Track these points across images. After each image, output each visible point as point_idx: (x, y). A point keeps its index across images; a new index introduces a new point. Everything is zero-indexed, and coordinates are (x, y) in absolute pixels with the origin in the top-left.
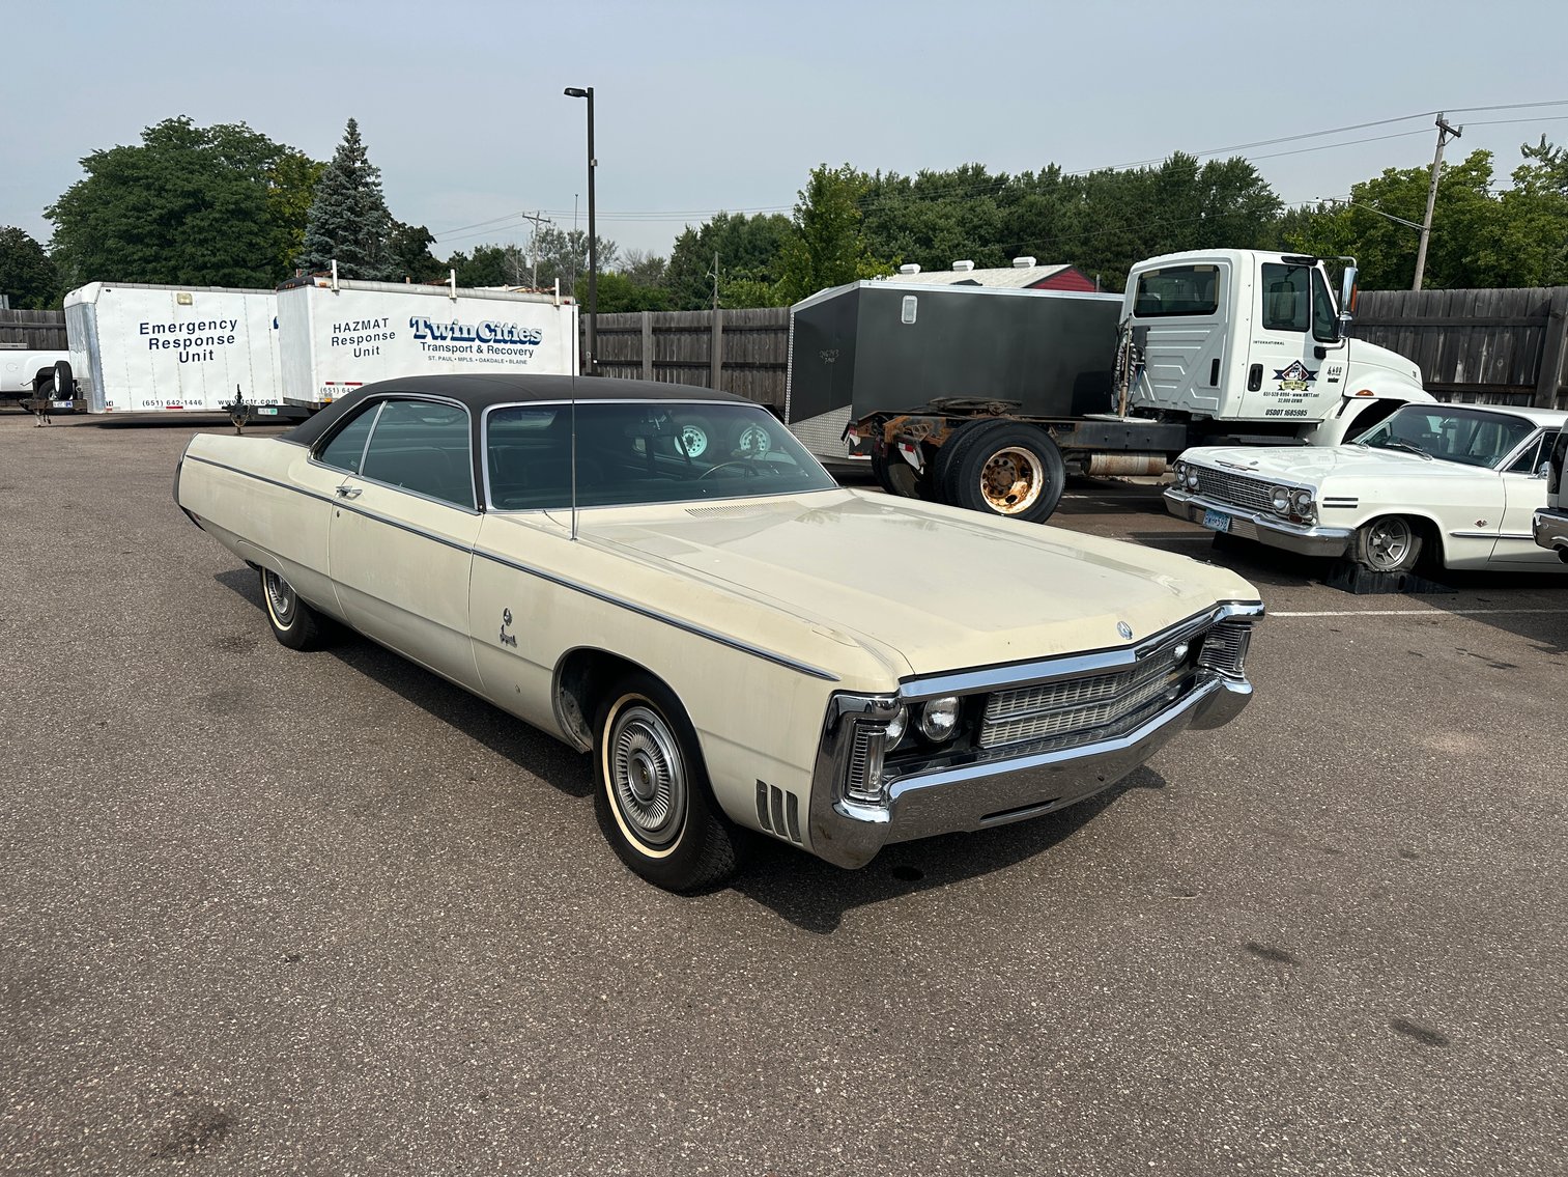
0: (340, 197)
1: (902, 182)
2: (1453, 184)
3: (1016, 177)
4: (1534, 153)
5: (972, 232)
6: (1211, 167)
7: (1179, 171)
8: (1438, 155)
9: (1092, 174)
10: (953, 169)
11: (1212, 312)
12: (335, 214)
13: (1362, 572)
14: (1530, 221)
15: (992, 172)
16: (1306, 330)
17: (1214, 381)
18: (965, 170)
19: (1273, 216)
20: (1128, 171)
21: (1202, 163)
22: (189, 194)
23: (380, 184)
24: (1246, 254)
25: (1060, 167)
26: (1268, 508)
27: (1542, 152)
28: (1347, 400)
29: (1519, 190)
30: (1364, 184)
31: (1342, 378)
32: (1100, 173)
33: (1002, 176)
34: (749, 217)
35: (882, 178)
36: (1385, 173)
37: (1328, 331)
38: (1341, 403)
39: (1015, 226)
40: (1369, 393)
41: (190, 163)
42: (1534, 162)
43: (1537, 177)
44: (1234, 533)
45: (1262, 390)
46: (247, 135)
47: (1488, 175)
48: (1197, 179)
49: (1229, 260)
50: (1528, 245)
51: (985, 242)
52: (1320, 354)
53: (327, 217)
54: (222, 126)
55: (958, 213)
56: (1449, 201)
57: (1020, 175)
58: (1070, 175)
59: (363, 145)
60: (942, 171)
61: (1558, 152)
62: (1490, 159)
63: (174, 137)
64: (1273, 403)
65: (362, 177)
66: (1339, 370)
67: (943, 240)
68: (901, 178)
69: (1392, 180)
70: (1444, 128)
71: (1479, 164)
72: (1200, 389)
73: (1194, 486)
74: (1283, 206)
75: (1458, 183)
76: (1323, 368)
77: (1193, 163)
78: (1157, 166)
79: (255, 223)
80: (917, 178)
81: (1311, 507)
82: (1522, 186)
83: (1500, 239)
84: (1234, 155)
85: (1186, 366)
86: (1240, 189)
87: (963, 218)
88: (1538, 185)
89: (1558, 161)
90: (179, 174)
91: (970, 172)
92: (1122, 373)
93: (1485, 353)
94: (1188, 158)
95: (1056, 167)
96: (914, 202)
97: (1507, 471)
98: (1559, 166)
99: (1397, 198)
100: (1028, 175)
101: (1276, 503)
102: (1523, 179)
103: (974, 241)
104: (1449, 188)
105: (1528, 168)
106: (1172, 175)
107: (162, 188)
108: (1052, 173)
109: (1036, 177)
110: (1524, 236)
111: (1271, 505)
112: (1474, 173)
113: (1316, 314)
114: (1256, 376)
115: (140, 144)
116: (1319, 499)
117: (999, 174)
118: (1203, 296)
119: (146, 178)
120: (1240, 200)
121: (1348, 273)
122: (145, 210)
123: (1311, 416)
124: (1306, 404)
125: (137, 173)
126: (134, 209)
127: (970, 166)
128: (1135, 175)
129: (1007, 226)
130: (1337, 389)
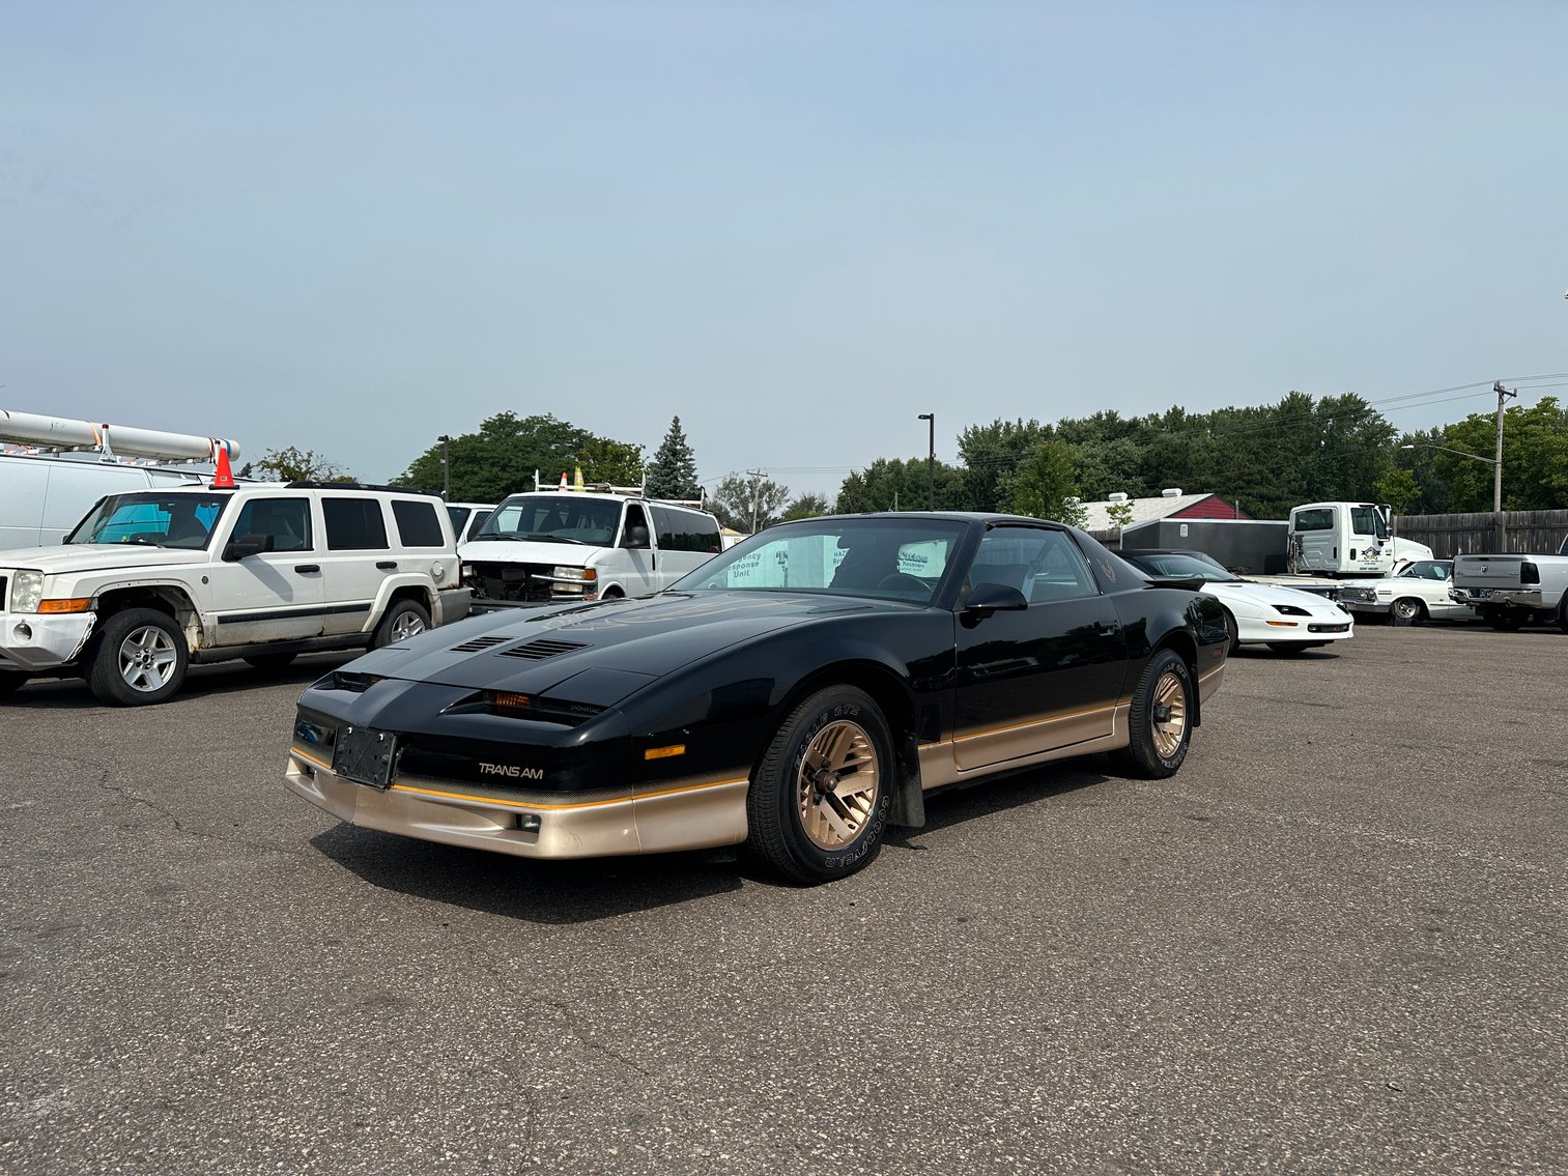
0: (668, 470)
1: (1044, 429)
2: (1528, 423)
5: (1115, 467)
9: (1213, 412)
10: (1088, 416)
11: (1330, 528)
13: (1397, 618)
15: (1125, 417)
16: (1373, 534)
17: (1335, 556)
18: (1100, 416)
19: (1390, 441)
23: (693, 460)
24: (1343, 504)
25: (1183, 408)
26: (1358, 597)
28: (1396, 563)
30: (1454, 424)
31: (1393, 553)
32: (1221, 411)
33: (1134, 418)
34: (905, 462)
35: (1024, 425)
36: (1469, 417)
37: (1382, 534)
38: (1393, 564)
39: (1154, 462)
40: (1406, 559)
45: (1357, 559)
48: (1313, 413)
49: (1336, 507)
51: (1128, 476)
52: (1381, 544)
56: (1526, 437)
57: (1147, 417)
58: (1192, 414)
59: (682, 434)
60: (1080, 418)
62: (1557, 402)
63: (502, 425)
64: (1363, 565)
65: (683, 455)
66: (1391, 551)
67: (1090, 475)
68: (1043, 425)
69: (1475, 423)
70: (1502, 392)
71: (1547, 406)
72: (1329, 560)
75: (1531, 423)
76: (1383, 550)
77: (1308, 399)
78: (1275, 402)
80: (1058, 425)
81: (1375, 594)
85: (1323, 551)
86: (1355, 420)
87: (1106, 456)
91: (1104, 417)
92: (1293, 556)
95: (1179, 408)
100: (1154, 417)
101: (1362, 595)
104: (1524, 426)
108: (1176, 414)
109: (1161, 417)
111: (1360, 596)
113: (1377, 527)
114: (1353, 554)
116: (1376, 591)
117: (1131, 417)
118: (1325, 521)
119: (492, 457)
120: (1356, 429)
121: (1388, 511)
122: (494, 481)
123: (1380, 570)
124: (1377, 565)
125: (485, 454)
126: (486, 481)
127: (1103, 413)
128: (1256, 412)
129: (1146, 461)
130: (1391, 558)
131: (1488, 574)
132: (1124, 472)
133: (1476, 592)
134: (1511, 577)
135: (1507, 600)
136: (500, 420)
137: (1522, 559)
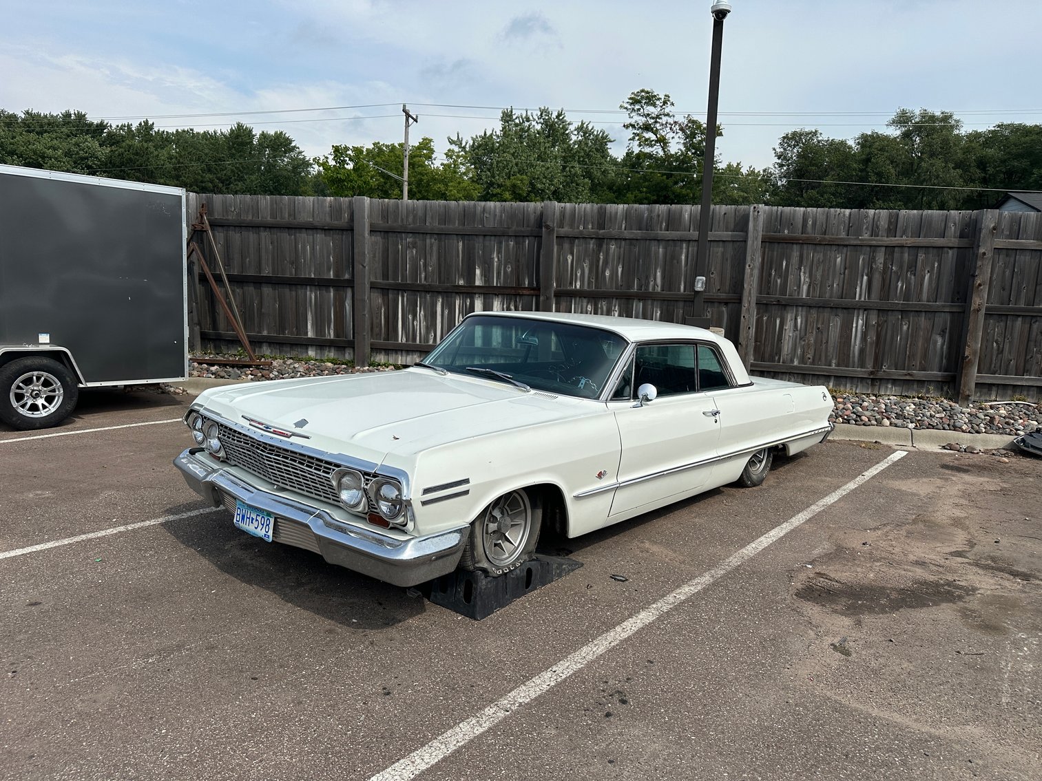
3: (116, 126)
4: (454, 142)
6: (263, 135)
7: (240, 136)
8: (405, 136)
10: (57, 113)
13: (483, 583)
19: (308, 173)
20: (205, 132)
25: (153, 124)
27: (458, 142)
29: (449, 165)
33: (104, 122)
42: (456, 148)
43: (458, 157)
44: (283, 539)
47: (433, 153)
48: (255, 143)
57: (119, 125)
58: (161, 130)
61: (466, 143)
70: (408, 116)
71: (426, 144)
73: (218, 452)
77: (251, 131)
78: (226, 130)
81: (401, 505)
82: (451, 161)
84: (278, 130)
86: (285, 152)
87: (69, 151)
88: (459, 161)
89: (467, 149)
91: (73, 117)
93: (496, 260)
94: (247, 128)
95: (150, 123)
96: (21, 134)
97: (611, 400)
98: (468, 152)
100: (129, 126)
102: (451, 157)
104: (414, 158)
105: (453, 151)
106: (237, 136)
108: (146, 127)
109: (133, 128)
112: (425, 152)
116: (413, 492)
117: (100, 121)
120: (286, 160)
127: (72, 112)
129: (109, 159)
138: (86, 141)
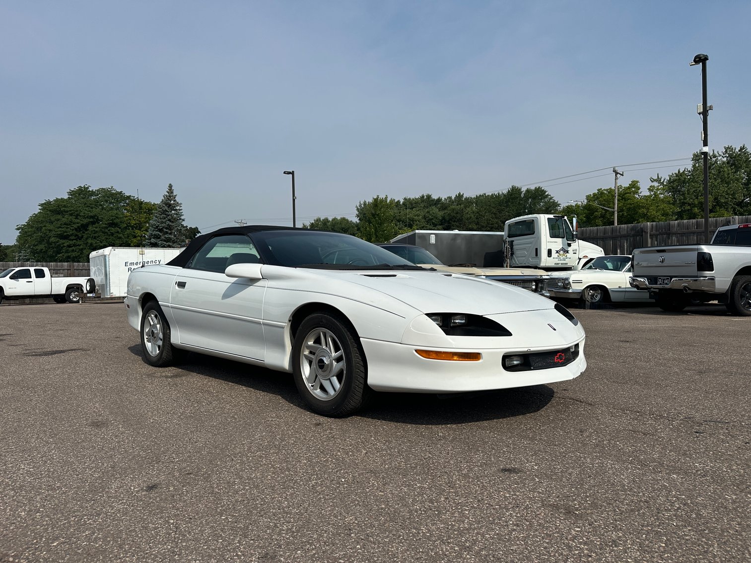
0: (165, 216)
1: (397, 202)
2: (626, 193)
3: (445, 199)
4: (655, 180)
6: (528, 191)
7: (514, 193)
8: (616, 183)
9: (477, 196)
10: (418, 196)
11: (533, 234)
12: (162, 223)
13: (587, 303)
14: (657, 207)
15: (435, 197)
16: (564, 238)
17: (537, 255)
18: (423, 197)
21: (524, 189)
22: (92, 217)
23: (181, 210)
24: (542, 216)
26: (556, 286)
27: (658, 180)
28: (580, 259)
29: (651, 196)
30: (591, 195)
31: (577, 252)
32: (480, 196)
33: (439, 198)
34: (330, 219)
36: (598, 190)
37: (571, 237)
38: (578, 260)
39: (447, 218)
40: (587, 257)
41: (91, 204)
42: (656, 184)
43: (658, 189)
45: (552, 257)
46: (113, 192)
47: (639, 190)
48: (522, 196)
49: (537, 218)
50: (658, 216)
52: (569, 245)
53: (159, 224)
54: (103, 189)
55: (422, 214)
56: (625, 201)
58: (468, 197)
59: (174, 194)
60: (413, 197)
61: (664, 180)
62: (638, 184)
63: (82, 193)
64: (556, 261)
65: (174, 207)
66: (576, 250)
68: (396, 201)
69: (601, 193)
70: (617, 173)
71: (634, 185)
72: (533, 256)
74: (560, 206)
75: (628, 193)
76: (571, 249)
77: (520, 189)
78: (505, 192)
79: (120, 228)
80: (403, 201)
81: (569, 283)
82: (652, 193)
83: (647, 214)
84: (537, 186)
85: (527, 251)
86: (541, 199)
87: (425, 216)
88: (659, 192)
89: (665, 183)
90: (87, 209)
92: (507, 256)
93: (626, 246)
94: (518, 188)
95: (462, 194)
96: (403, 210)
97: (624, 272)
98: (666, 185)
99: (604, 200)
100: (450, 198)
101: (559, 284)
102: (652, 191)
103: (430, 225)
104: (624, 195)
105: (654, 187)
106: (511, 195)
107: (78, 215)
108: (460, 196)
109: (453, 198)
110: (656, 212)
111: (558, 285)
112: (633, 189)
113: (566, 233)
114: (550, 253)
115: (66, 197)
116: (571, 281)
117: (438, 197)
118: (530, 228)
119: (71, 211)
120: (542, 204)
121: (575, 220)
122: (70, 224)
123: (569, 265)
124: (567, 261)
125: (66, 209)
126: (65, 224)
127: (425, 195)
128: (496, 196)
129: (444, 218)
130: (576, 256)
131: (664, 264)
132: (433, 223)
133: (653, 279)
134: (688, 265)
135: (685, 287)
136: (79, 189)
137: (697, 249)
138: (433, 210)
